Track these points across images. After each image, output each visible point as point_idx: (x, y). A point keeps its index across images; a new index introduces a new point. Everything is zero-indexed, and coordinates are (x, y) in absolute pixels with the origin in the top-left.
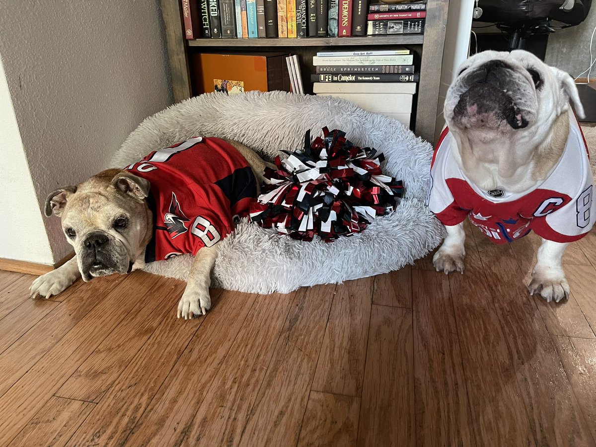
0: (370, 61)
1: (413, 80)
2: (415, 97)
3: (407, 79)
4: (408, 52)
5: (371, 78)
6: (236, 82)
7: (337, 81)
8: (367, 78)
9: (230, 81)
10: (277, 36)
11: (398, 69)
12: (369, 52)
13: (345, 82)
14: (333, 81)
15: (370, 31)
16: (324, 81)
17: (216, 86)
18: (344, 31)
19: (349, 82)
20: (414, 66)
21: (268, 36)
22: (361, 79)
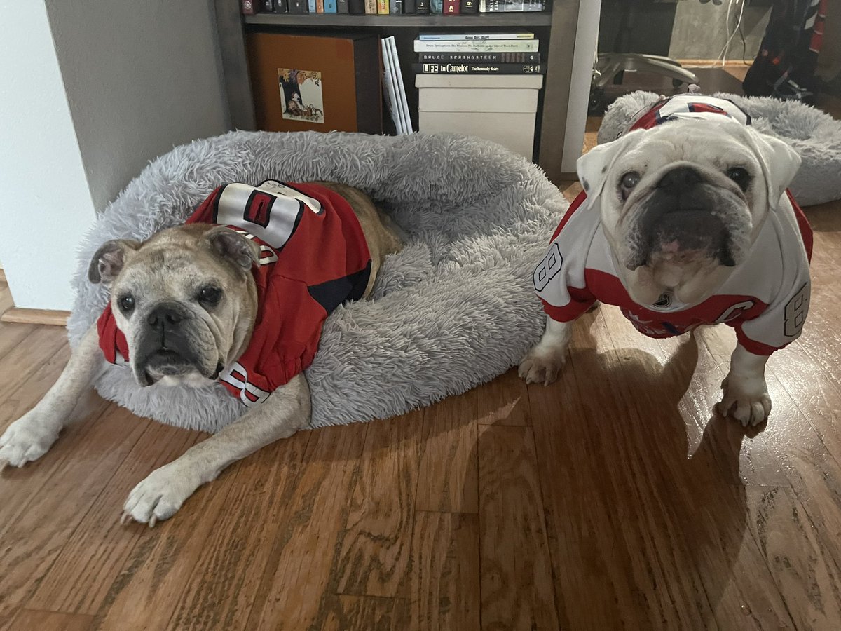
0: (487, 46)
1: (538, 72)
2: (541, 93)
3: (532, 70)
4: (532, 36)
5: (488, 69)
6: (310, 72)
7: (445, 73)
8: (482, 69)
9: (302, 71)
10: (363, 12)
11: (521, 58)
12: (485, 36)
13: (455, 73)
14: (440, 72)
15: (483, 9)
16: (429, 72)
17: (282, 77)
18: (451, 7)
19: (461, 73)
20: (539, 54)
21: (351, 12)
22: (475, 69)
